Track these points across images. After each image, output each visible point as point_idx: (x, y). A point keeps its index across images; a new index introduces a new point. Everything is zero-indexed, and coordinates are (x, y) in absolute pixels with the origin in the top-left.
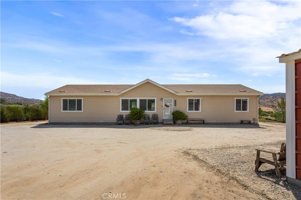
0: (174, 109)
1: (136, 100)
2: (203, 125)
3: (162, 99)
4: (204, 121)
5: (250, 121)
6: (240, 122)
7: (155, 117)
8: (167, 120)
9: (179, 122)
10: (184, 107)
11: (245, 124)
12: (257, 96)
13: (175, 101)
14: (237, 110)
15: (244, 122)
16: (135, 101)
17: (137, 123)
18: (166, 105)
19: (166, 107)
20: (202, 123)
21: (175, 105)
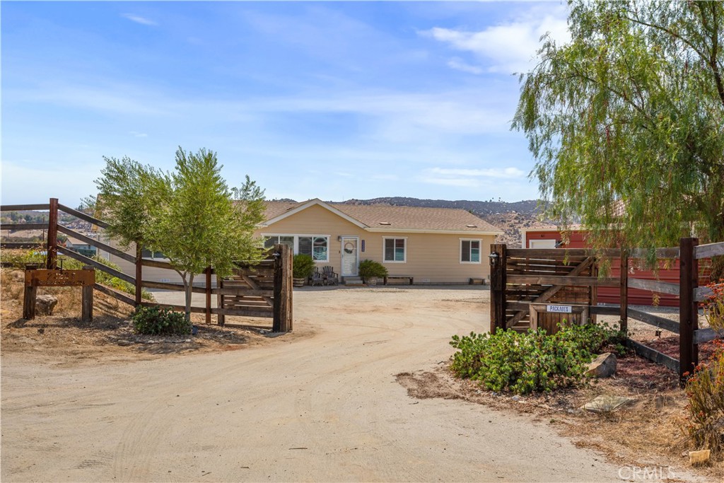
0: (360, 258)
1: (293, 237)
2: (411, 287)
3: (339, 237)
4: (411, 280)
5: (483, 280)
6: (468, 281)
7: (328, 271)
8: (349, 278)
9: (374, 280)
10: (377, 254)
11: (476, 284)
12: (493, 236)
13: (363, 242)
14: (463, 260)
15: (475, 281)
16: (291, 239)
17: (301, 282)
18: (346, 250)
19: (346, 253)
20: (410, 283)
21: (363, 250)
